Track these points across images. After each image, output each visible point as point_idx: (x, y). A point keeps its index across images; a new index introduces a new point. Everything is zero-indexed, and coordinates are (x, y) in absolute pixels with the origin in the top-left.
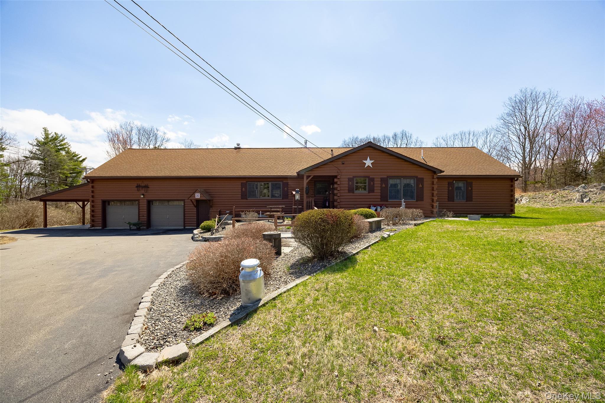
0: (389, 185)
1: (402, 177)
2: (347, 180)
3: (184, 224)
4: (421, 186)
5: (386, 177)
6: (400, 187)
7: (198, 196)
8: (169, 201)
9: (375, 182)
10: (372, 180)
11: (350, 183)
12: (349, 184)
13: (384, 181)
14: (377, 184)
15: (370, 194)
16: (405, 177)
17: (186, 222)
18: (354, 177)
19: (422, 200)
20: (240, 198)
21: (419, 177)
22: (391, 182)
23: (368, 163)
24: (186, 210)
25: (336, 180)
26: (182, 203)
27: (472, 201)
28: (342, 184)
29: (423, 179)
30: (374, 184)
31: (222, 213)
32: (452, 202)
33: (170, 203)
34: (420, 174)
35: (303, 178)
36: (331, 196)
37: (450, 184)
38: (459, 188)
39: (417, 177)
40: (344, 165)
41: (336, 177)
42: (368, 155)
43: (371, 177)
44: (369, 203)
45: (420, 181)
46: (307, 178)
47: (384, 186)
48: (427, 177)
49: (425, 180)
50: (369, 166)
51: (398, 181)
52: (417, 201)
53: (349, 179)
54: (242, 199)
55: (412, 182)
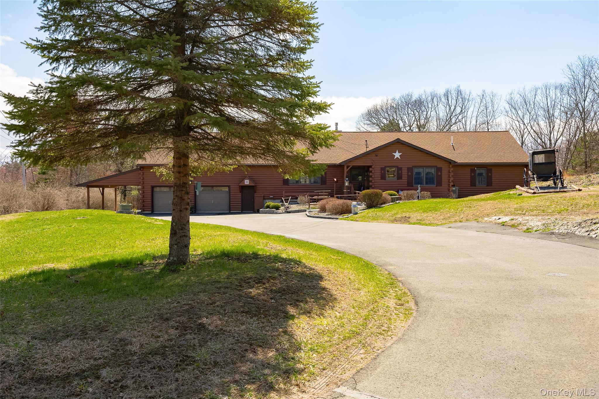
0: (414, 173)
1: (424, 166)
2: (380, 169)
3: (230, 208)
4: (439, 174)
5: (411, 166)
6: (423, 175)
7: (247, 182)
8: (213, 187)
9: (403, 171)
10: (399, 169)
11: (383, 172)
12: (381, 173)
13: (410, 170)
14: (405, 172)
15: (399, 181)
16: (427, 167)
17: (231, 207)
18: (386, 167)
19: (441, 185)
20: (282, 184)
21: (438, 166)
22: (416, 170)
23: (397, 155)
24: (231, 196)
25: (370, 169)
26: (226, 189)
27: (492, 186)
28: (375, 173)
29: (441, 168)
30: (402, 172)
31: (266, 198)
32: (474, 187)
33: (215, 189)
34: (439, 164)
35: (344, 168)
36: (366, 182)
37: (473, 171)
38: (480, 174)
39: (436, 166)
40: (376, 157)
41: (371, 167)
42: (397, 149)
43: (399, 166)
44: (398, 188)
45: (439, 169)
46: (347, 168)
47: (410, 174)
48: (445, 167)
49: (443, 169)
50: (397, 158)
51: (421, 170)
52: (436, 186)
53: (381, 168)
54: (284, 185)
55: (433, 171)
